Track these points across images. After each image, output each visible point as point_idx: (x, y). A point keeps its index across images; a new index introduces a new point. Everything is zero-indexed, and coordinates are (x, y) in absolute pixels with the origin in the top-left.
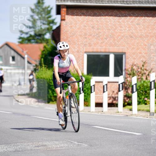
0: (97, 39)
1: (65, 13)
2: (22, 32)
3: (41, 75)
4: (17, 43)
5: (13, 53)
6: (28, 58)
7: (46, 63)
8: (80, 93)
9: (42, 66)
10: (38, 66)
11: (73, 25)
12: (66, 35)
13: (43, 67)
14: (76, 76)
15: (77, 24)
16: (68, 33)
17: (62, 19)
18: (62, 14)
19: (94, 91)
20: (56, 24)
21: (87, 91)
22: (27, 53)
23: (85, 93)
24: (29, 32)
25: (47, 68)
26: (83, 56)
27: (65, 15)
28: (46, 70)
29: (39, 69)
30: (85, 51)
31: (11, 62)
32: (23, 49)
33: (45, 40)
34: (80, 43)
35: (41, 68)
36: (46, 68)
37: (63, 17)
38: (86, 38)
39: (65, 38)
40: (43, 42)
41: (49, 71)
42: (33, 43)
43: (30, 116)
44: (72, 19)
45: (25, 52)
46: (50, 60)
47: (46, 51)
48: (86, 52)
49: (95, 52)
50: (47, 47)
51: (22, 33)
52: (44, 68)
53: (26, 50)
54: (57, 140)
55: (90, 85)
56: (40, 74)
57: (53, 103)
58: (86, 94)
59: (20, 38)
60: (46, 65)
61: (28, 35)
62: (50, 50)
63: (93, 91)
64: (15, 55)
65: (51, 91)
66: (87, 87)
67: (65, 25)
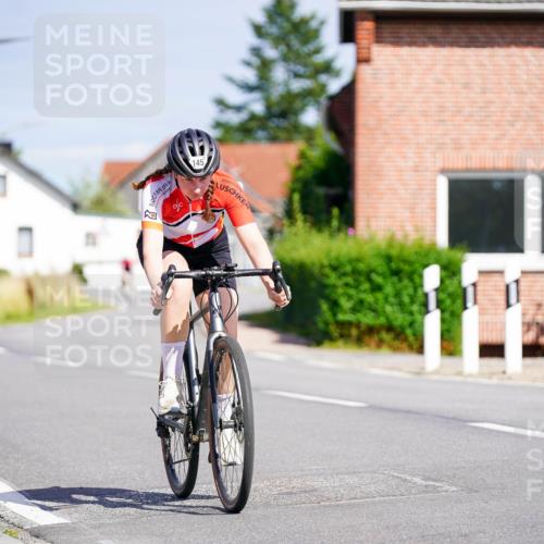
0: (480, 125)
1: (372, 37)
2: (221, 103)
3: (293, 249)
7: (308, 209)
8: (428, 312)
9: (296, 220)
10: (280, 220)
11: (397, 76)
12: (374, 112)
13: (299, 224)
14: (412, 251)
15: (411, 74)
16: (381, 104)
17: (361, 57)
18: (359, 41)
19: (475, 302)
20: (337, 73)
21: (448, 302)
23: (443, 311)
25: (313, 225)
26: (434, 182)
27: (369, 44)
28: (310, 234)
29: (286, 229)
30: (440, 165)
34: (422, 139)
35: (291, 225)
36: (308, 225)
37: (365, 52)
38: (443, 121)
39: (372, 121)
40: (295, 135)
41: (320, 235)
42: (263, 142)
44: (394, 55)
45: (235, 171)
46: (322, 201)
47: (307, 167)
48: (443, 171)
49: (476, 170)
50: (309, 154)
51: (223, 108)
52: (301, 226)
53: (237, 164)
54: (354, 473)
55: (460, 282)
56: (288, 248)
57: (334, 344)
58: (447, 315)
59: (218, 125)
60: (308, 216)
61: (243, 116)
62: (321, 164)
63: (470, 304)
66: (451, 289)
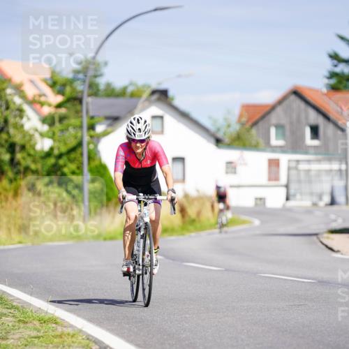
4: (325, 90)
5: (313, 117)
31: (309, 141)
45: (346, 113)
59: (333, 75)
64: (320, 121)
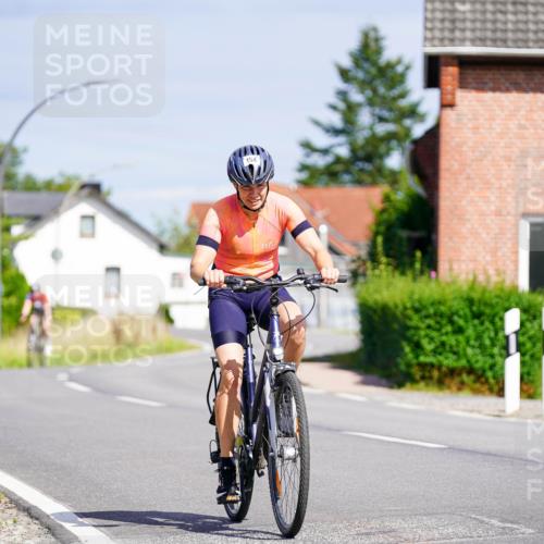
1: (456, 83)
2: (308, 146)
3: (377, 291)
4: (294, 186)
6: (330, 235)
7: (392, 252)
8: (508, 355)
9: (379, 263)
10: (364, 262)
11: (481, 121)
12: (457, 157)
13: (382, 267)
14: (493, 294)
15: (494, 120)
16: (465, 149)
17: (445, 102)
18: (443, 87)
20: (421, 118)
21: (529, 345)
22: (327, 220)
23: (523, 355)
24: (332, 147)
25: (396, 268)
26: (517, 226)
27: (454, 89)
28: (393, 276)
29: (369, 272)
32: (312, 206)
33: (387, 172)
34: (504, 184)
35: (374, 268)
36: (390, 268)
37: (449, 97)
39: (456, 166)
40: (380, 179)
41: (403, 278)
42: (348, 185)
43: (338, 430)
44: (478, 101)
45: (320, 214)
46: (405, 243)
47: (391, 210)
50: (393, 197)
51: (309, 150)
52: (384, 269)
53: (323, 207)
54: (433, 514)
55: (540, 326)
56: (371, 290)
57: (415, 386)
58: (527, 358)
59: (304, 168)
60: (391, 260)
61: (329, 159)
62: (405, 208)
65: (409, 345)
66: (532, 332)
67: (453, 125)
